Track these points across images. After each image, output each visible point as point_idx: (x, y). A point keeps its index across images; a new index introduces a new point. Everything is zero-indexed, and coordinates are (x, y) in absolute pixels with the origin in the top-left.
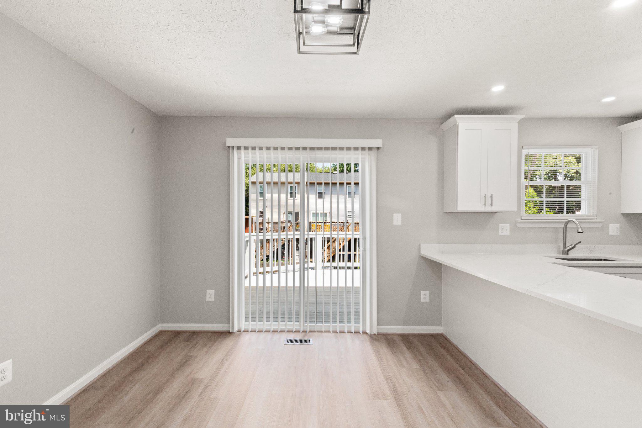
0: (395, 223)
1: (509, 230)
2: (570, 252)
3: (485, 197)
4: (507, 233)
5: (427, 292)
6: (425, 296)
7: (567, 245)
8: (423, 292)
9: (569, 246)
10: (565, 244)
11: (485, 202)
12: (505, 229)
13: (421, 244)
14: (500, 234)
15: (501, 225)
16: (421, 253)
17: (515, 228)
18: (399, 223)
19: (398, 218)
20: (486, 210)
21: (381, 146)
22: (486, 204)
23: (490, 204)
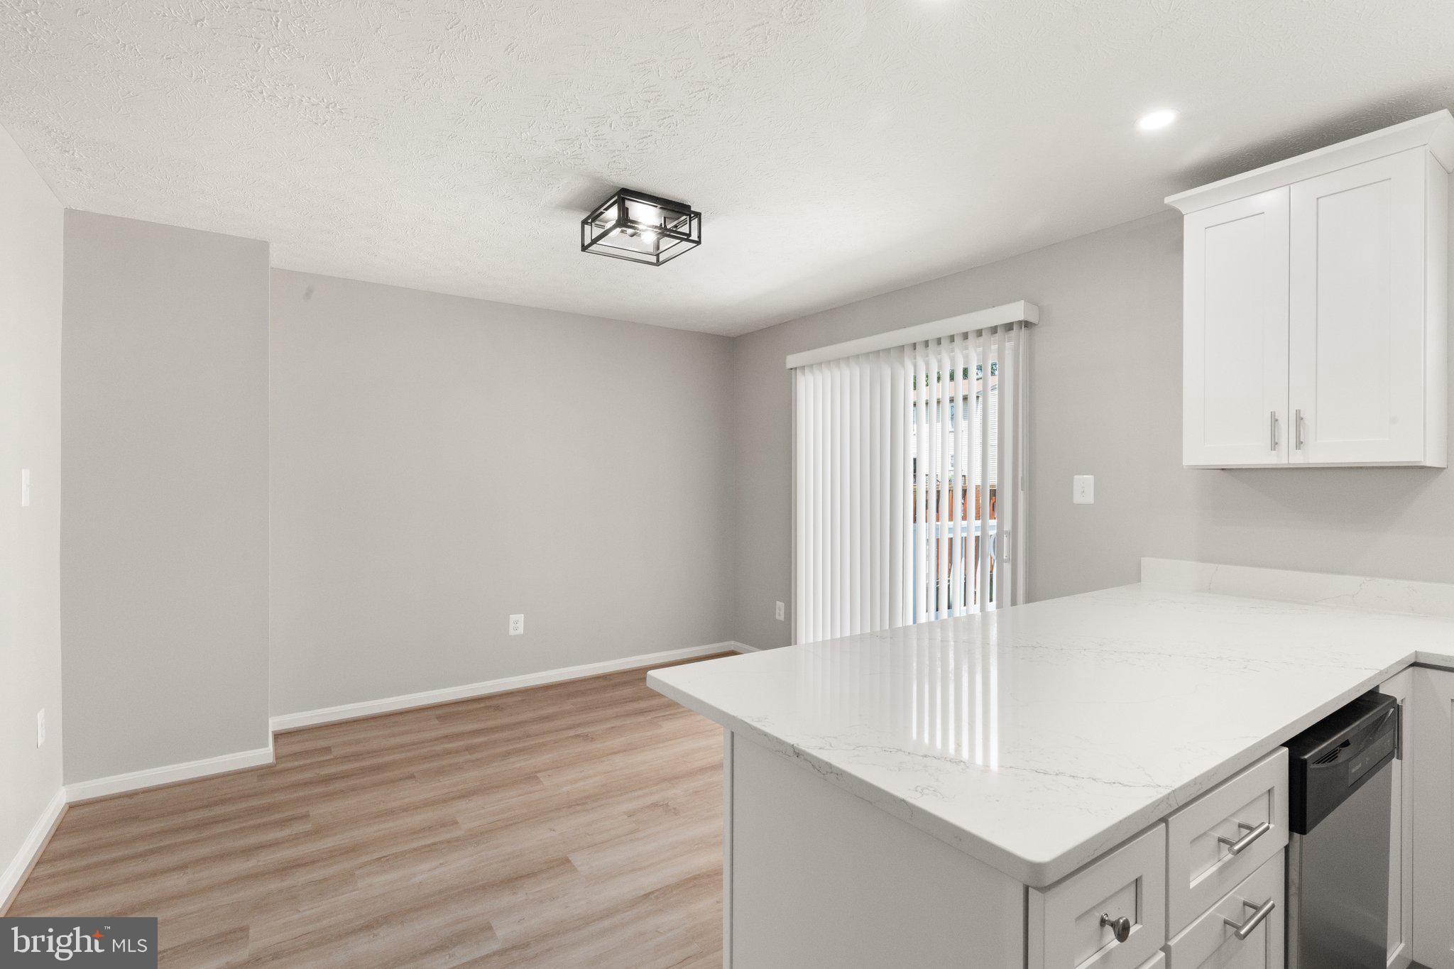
0: (1078, 499)
18: (1089, 498)
19: (1084, 488)
20: (1287, 462)
21: (1022, 318)
22: (1283, 440)
23: (1299, 444)
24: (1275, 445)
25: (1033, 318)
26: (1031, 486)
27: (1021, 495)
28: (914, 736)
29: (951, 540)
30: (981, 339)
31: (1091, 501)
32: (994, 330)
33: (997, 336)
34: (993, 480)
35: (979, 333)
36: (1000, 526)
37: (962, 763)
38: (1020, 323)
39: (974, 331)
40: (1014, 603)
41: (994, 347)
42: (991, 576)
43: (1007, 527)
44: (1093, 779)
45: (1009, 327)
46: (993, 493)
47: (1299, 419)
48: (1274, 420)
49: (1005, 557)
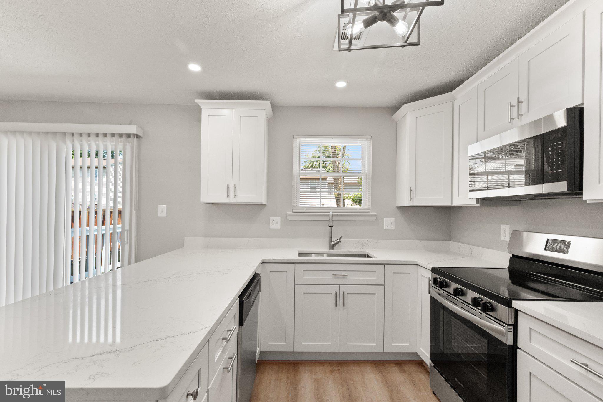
0: (160, 215)
1: (279, 223)
2: (335, 247)
4: (278, 226)
7: (333, 239)
9: (336, 240)
10: (331, 238)
11: (228, 193)
12: (276, 222)
14: (271, 227)
15: (271, 218)
17: (286, 221)
19: (162, 210)
20: (231, 202)
21: (135, 133)
22: (231, 195)
23: (235, 196)
24: (228, 196)
25: (140, 134)
26: (139, 209)
27: (134, 213)
28: (70, 340)
29: (88, 237)
30: (114, 138)
31: (166, 216)
32: (121, 135)
33: (122, 139)
34: (120, 205)
35: (113, 135)
36: (123, 228)
37: (117, 351)
38: (134, 135)
39: (110, 134)
40: (130, 263)
41: (121, 144)
42: (119, 252)
43: (127, 227)
44: (181, 334)
45: (129, 136)
46: (120, 212)
47: (235, 188)
48: (228, 187)
49: (125, 242)
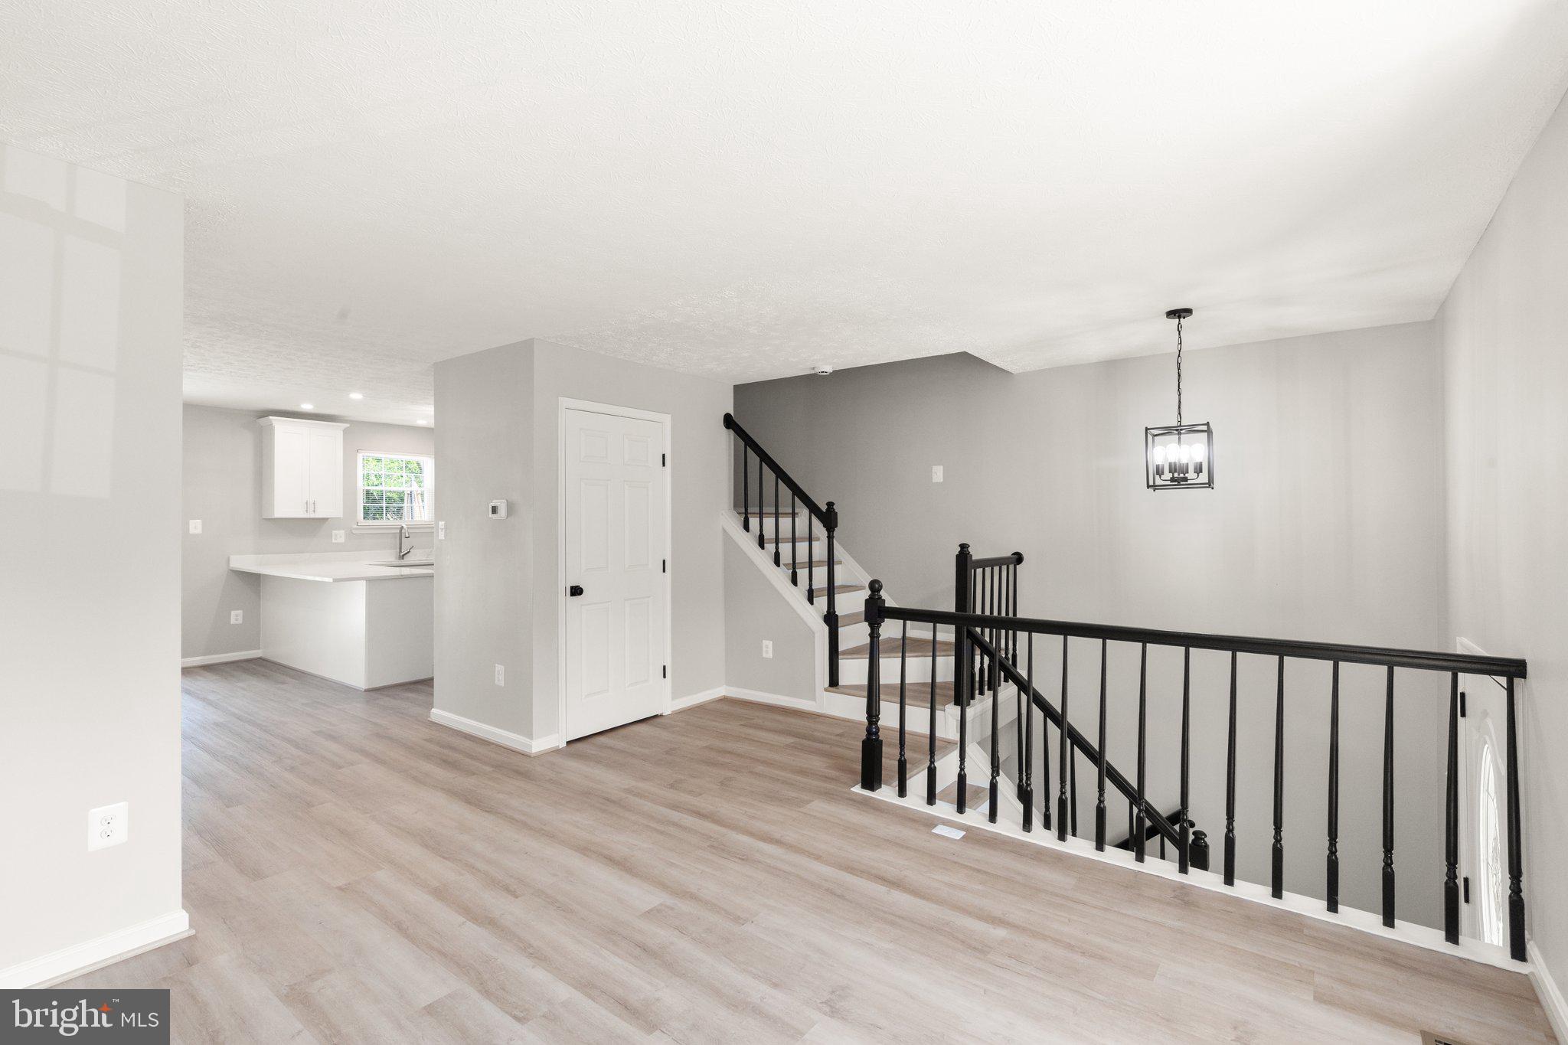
0: (192, 531)
1: (343, 537)
2: (405, 557)
3: (307, 503)
4: (342, 540)
5: (240, 612)
6: (236, 617)
7: (402, 550)
8: (233, 613)
9: (404, 551)
10: (401, 548)
11: (307, 508)
12: (339, 536)
13: (232, 557)
14: (334, 541)
15: (334, 532)
16: (231, 566)
17: (350, 534)
18: (199, 531)
19: (196, 526)
23: (314, 511)
